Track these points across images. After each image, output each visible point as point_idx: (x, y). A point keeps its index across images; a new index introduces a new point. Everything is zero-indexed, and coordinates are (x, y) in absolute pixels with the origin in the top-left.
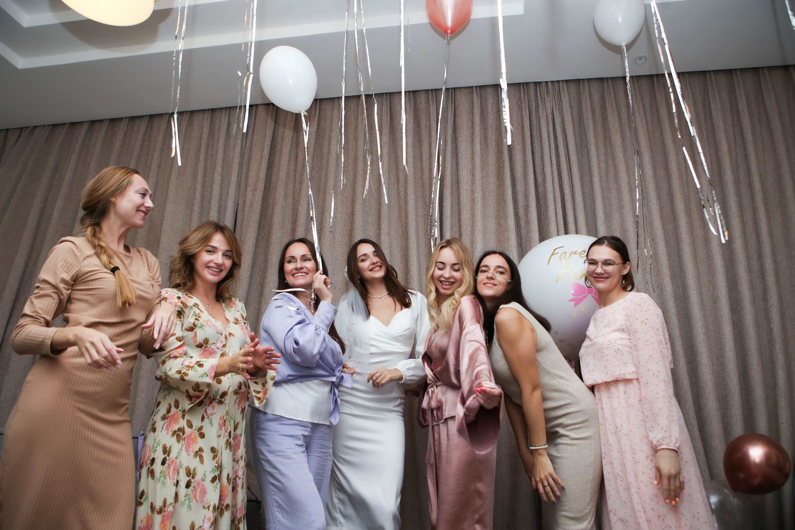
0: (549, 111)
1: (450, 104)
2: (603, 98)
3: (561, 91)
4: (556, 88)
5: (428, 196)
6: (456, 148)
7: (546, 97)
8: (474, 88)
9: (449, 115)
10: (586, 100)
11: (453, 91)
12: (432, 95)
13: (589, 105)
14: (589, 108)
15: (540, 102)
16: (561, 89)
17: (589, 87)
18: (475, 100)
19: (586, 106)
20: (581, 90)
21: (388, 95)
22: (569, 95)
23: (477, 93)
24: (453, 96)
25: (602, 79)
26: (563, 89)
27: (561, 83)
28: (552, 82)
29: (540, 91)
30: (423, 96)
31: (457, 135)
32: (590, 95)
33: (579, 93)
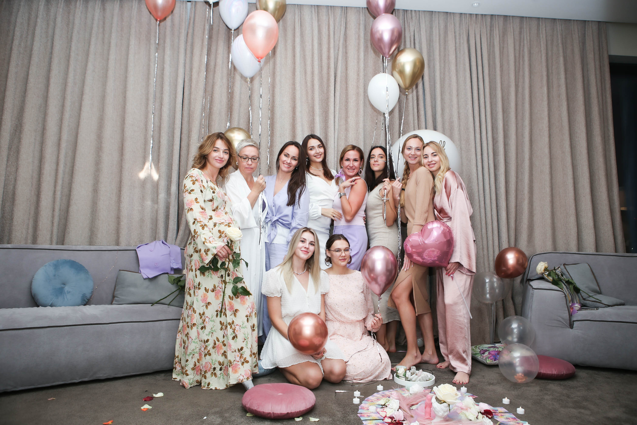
0: (412, 34)
1: (343, 19)
2: (446, 27)
3: (420, 19)
4: (417, 16)
5: (325, 86)
6: (346, 53)
7: (410, 22)
8: (361, 9)
9: (342, 28)
10: (436, 27)
11: (345, 9)
12: (331, 9)
13: (438, 31)
14: (438, 34)
15: (406, 26)
16: (421, 17)
17: (438, 18)
18: (361, 18)
19: (435, 32)
20: (433, 19)
21: (299, 6)
22: (425, 21)
23: (363, 12)
24: (345, 13)
25: (447, 13)
26: (422, 17)
27: (421, 12)
28: (415, 11)
29: (407, 17)
30: (324, 11)
31: (348, 44)
32: (439, 23)
33: (431, 21)
